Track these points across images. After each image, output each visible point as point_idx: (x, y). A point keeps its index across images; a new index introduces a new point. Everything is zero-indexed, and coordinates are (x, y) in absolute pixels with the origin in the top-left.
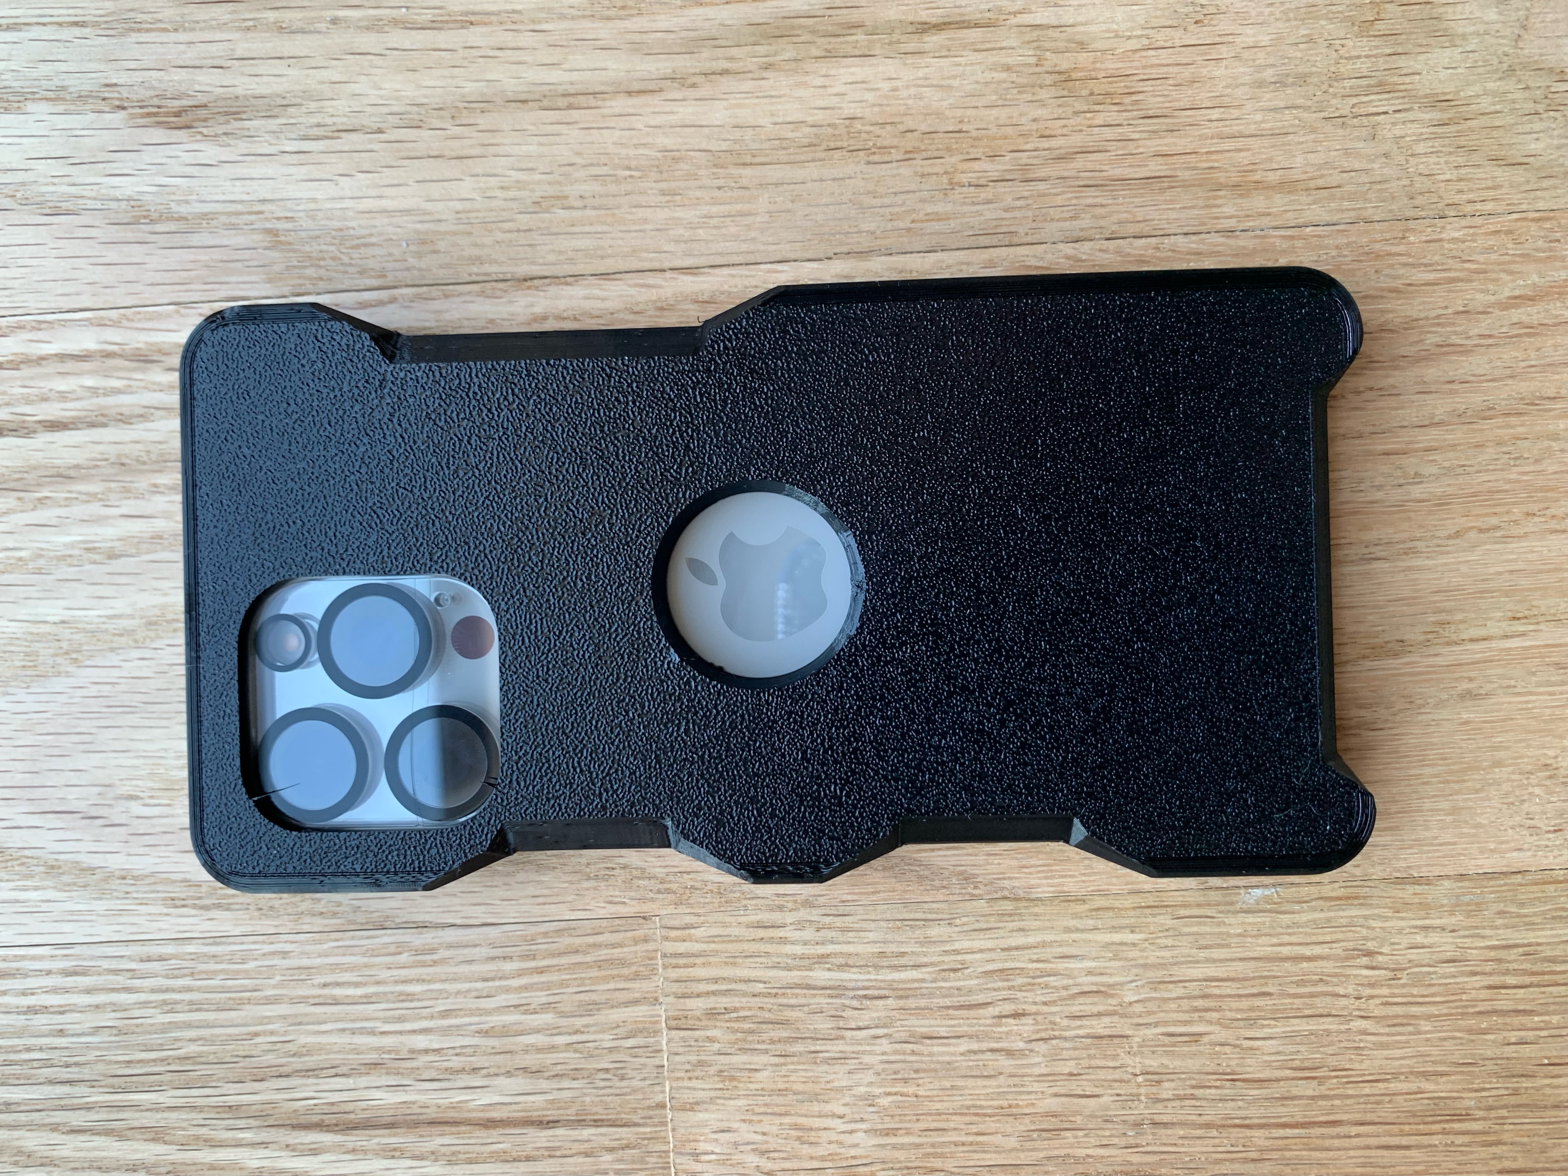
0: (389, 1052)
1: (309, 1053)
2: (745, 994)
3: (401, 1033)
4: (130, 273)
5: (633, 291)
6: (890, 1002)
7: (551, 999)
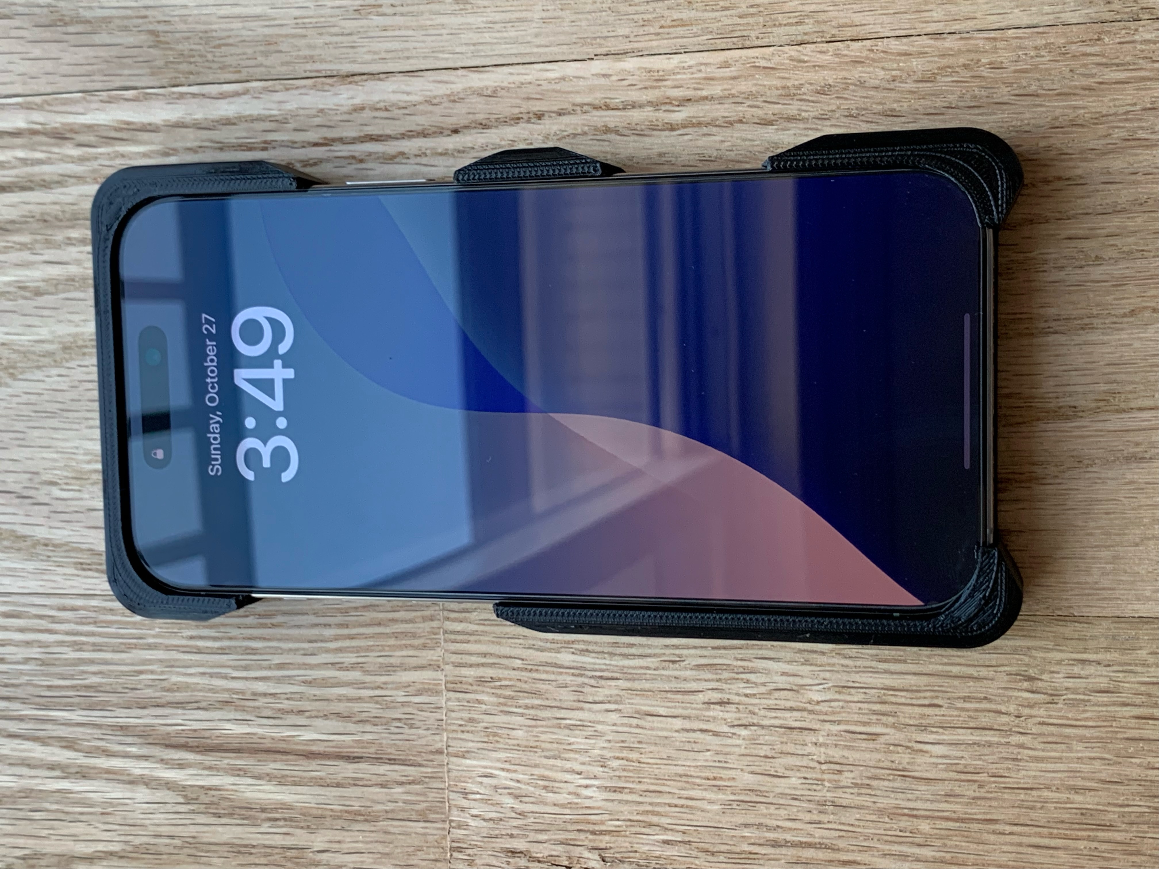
0: (237, 693)
1: (178, 690)
2: (507, 668)
3: (246, 679)
4: (49, 66)
5: (431, 86)
6: (620, 683)
7: (360, 660)
